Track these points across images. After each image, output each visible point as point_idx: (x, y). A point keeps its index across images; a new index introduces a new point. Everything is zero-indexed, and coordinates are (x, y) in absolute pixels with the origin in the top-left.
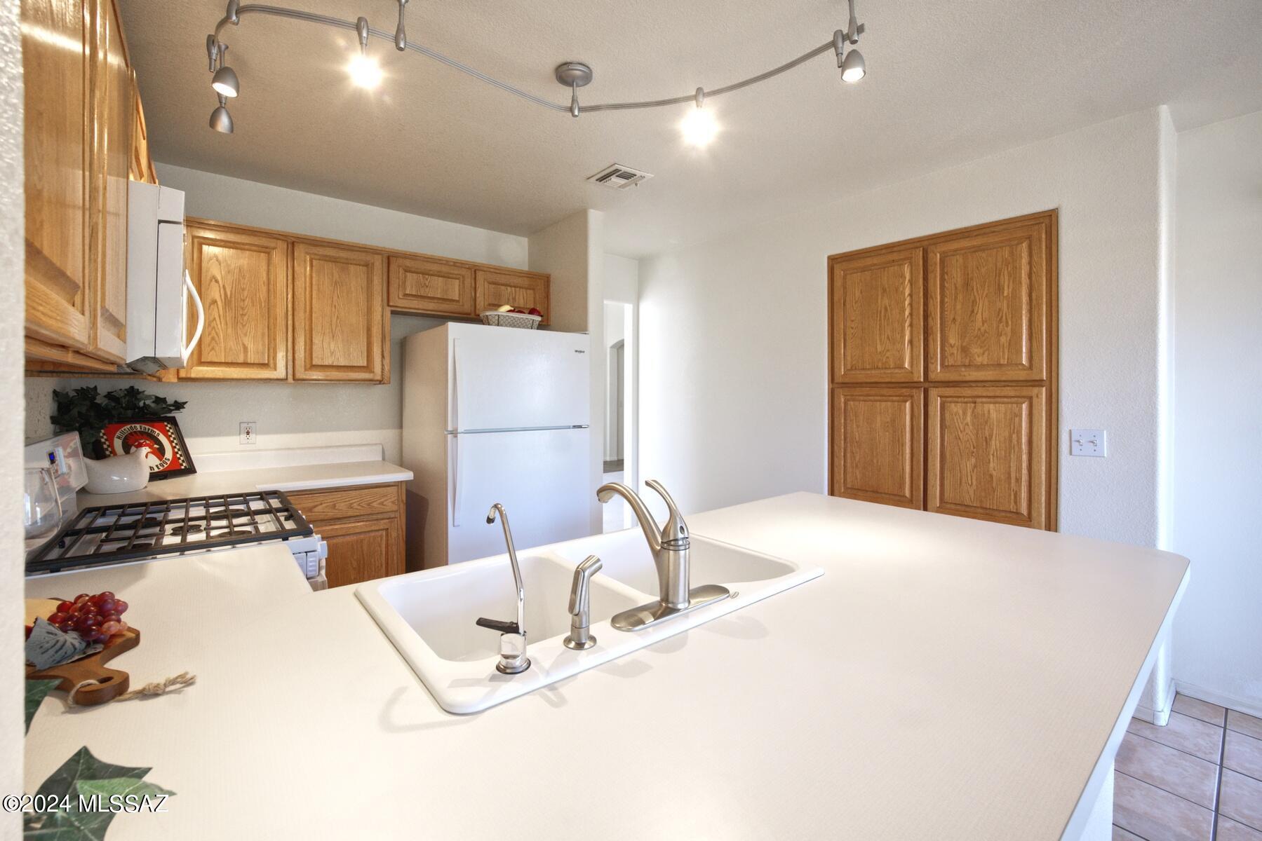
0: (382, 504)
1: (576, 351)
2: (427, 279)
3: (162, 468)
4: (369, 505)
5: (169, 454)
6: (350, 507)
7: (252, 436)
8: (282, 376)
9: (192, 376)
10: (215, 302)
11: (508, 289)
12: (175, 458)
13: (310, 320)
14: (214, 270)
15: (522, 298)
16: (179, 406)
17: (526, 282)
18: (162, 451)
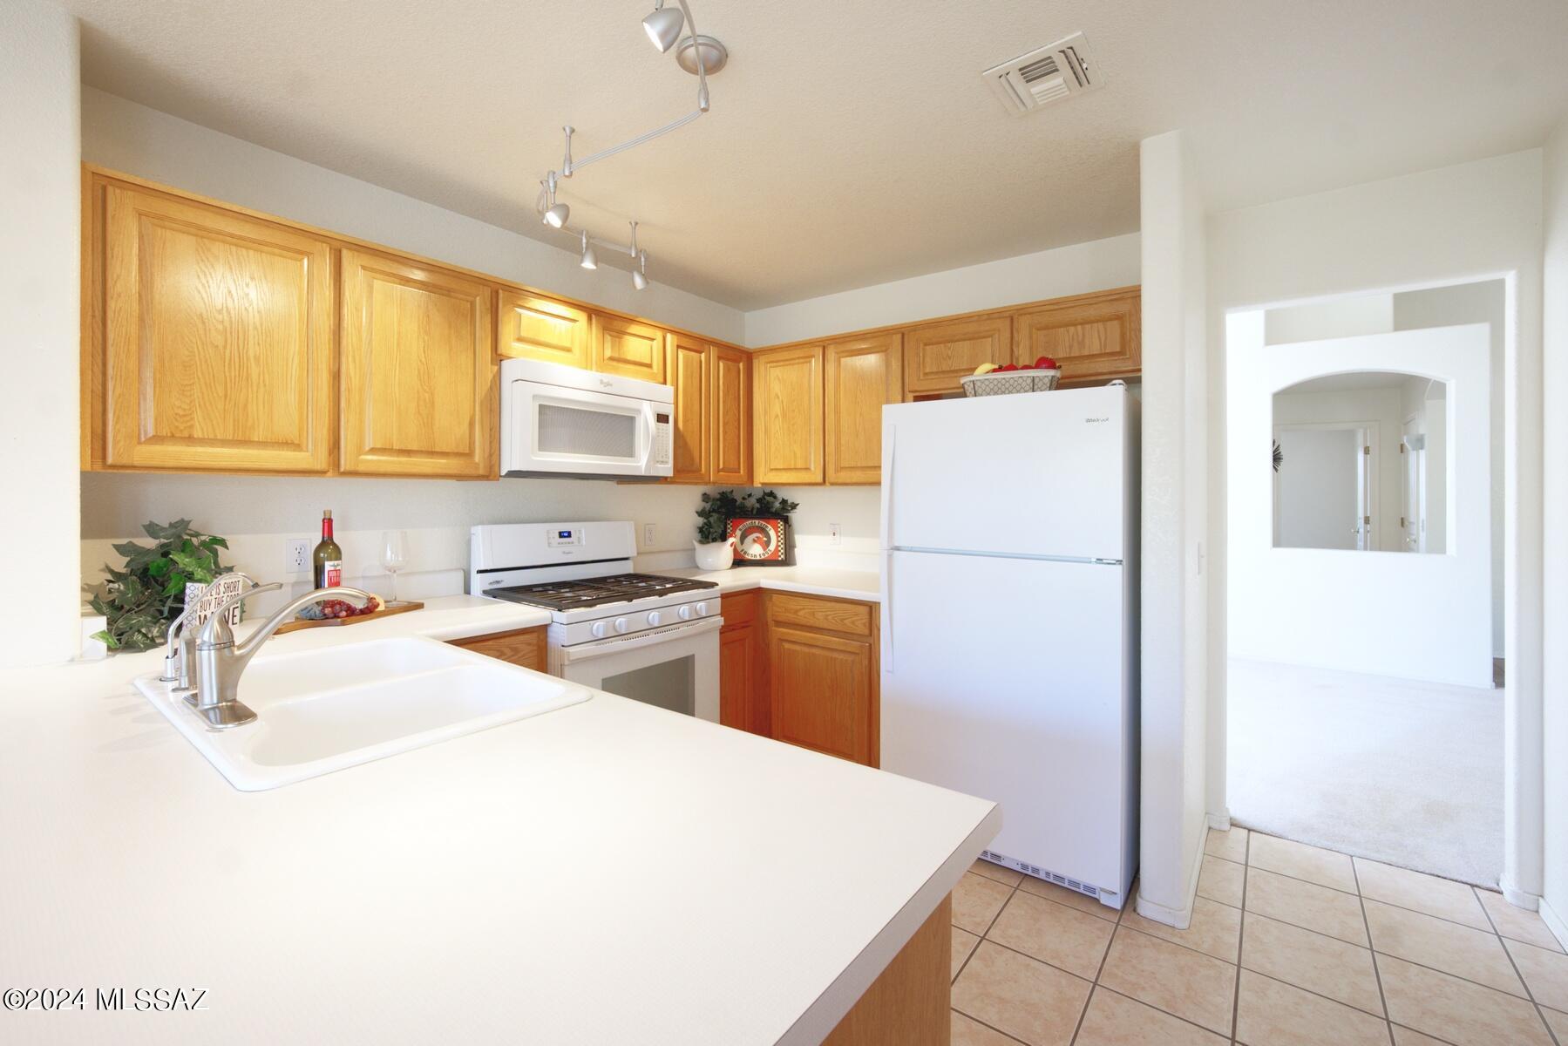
0: (853, 623)
1: (1088, 421)
2: (949, 349)
3: (763, 557)
4: (842, 620)
5: (772, 547)
6: (826, 617)
7: (837, 536)
8: (820, 479)
9: (766, 481)
10: (777, 416)
11: (1072, 329)
12: (777, 550)
13: (838, 421)
14: (776, 388)
15: (1095, 340)
16: (794, 506)
17: (1107, 310)
18: (768, 543)
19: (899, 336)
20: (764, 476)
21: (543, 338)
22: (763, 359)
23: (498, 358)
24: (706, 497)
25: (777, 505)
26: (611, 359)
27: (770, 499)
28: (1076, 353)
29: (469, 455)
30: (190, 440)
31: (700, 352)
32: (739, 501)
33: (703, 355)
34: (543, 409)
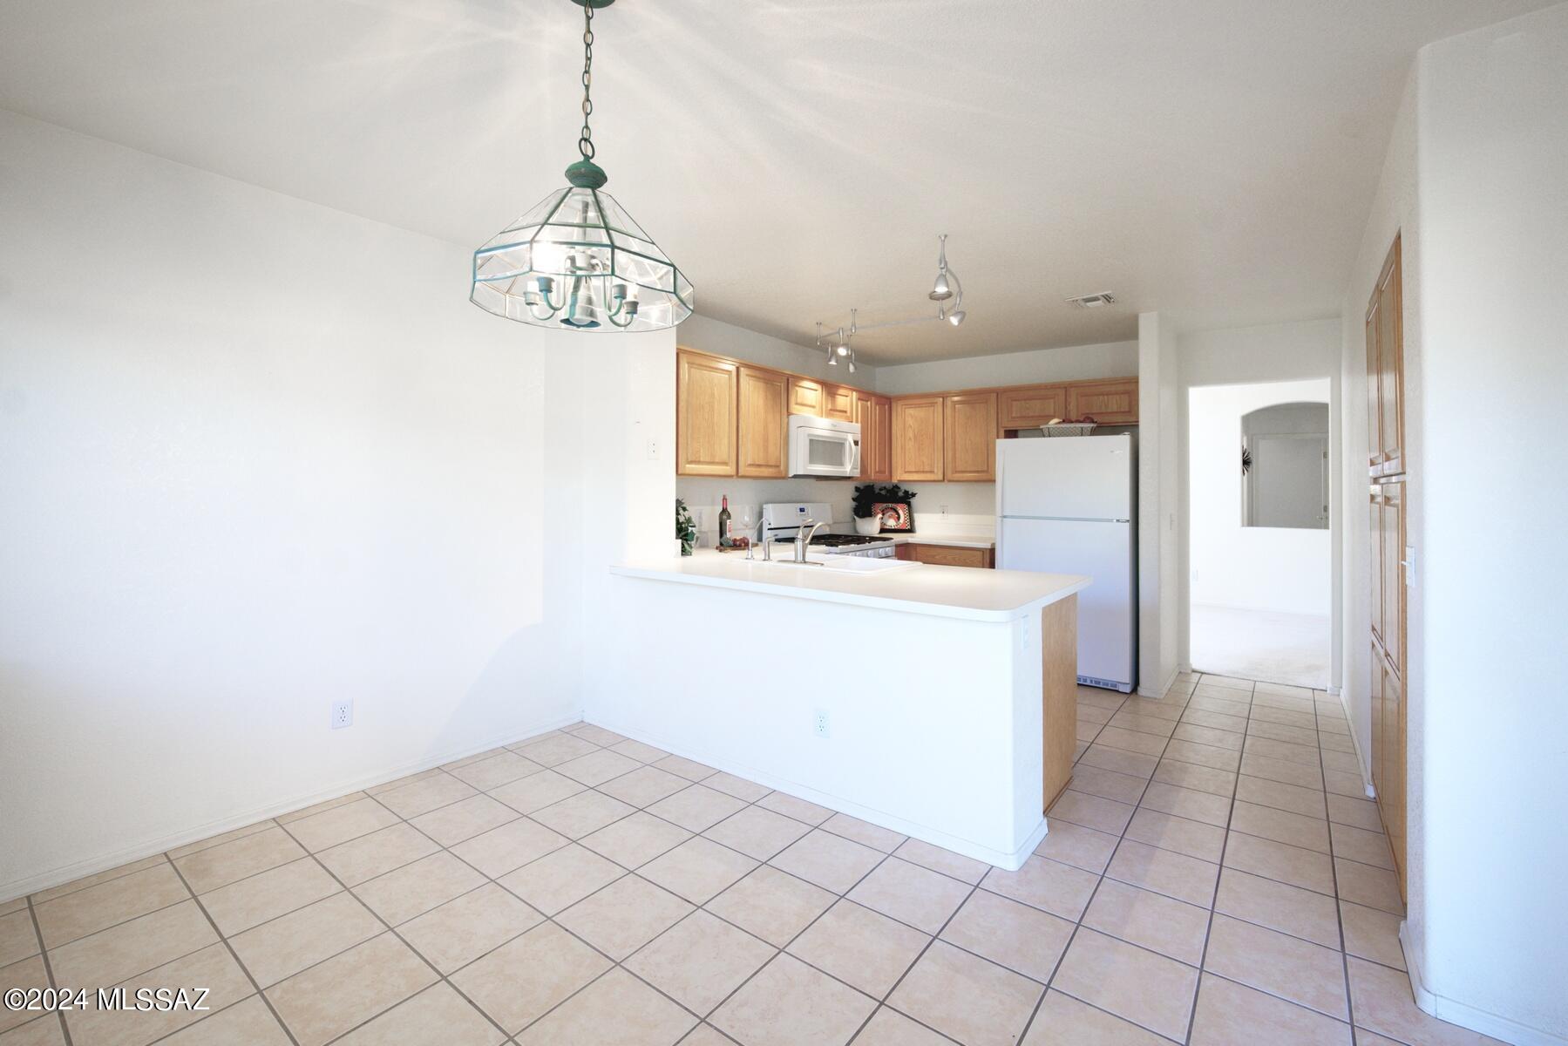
2: (1028, 404)
3: (896, 527)
5: (902, 520)
7: (945, 514)
8: (941, 478)
9: (902, 479)
10: (910, 439)
11: (1101, 397)
12: (904, 523)
13: (954, 443)
14: (910, 421)
15: (1114, 404)
16: (914, 495)
17: (1121, 388)
18: (899, 518)
19: (995, 395)
20: (899, 476)
21: (806, 402)
22: (900, 403)
23: (789, 414)
24: (857, 489)
25: (901, 494)
26: (831, 410)
27: (896, 490)
28: (1103, 410)
29: (778, 466)
30: (699, 462)
31: (867, 401)
32: (877, 491)
33: (869, 403)
34: (811, 441)
